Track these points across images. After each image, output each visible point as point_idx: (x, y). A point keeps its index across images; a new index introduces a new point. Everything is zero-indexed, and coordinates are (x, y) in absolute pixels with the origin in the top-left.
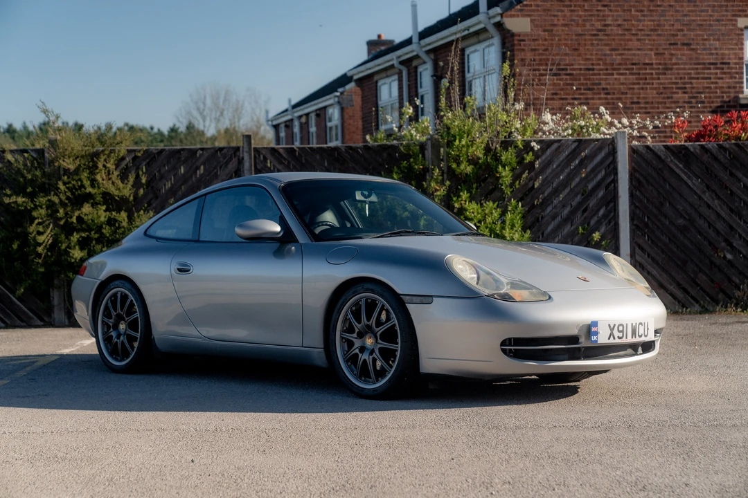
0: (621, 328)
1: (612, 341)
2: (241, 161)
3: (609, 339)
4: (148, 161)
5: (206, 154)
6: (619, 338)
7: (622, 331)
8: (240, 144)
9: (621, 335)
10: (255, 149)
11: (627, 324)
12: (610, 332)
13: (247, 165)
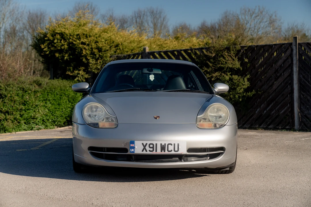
0: (151, 146)
1: (144, 152)
2: (292, 50)
3: (143, 151)
4: (251, 51)
5: (276, 47)
6: (150, 151)
7: (153, 148)
8: (293, 42)
9: (151, 149)
10: (299, 43)
11: (156, 144)
12: (143, 147)
13: (294, 52)
